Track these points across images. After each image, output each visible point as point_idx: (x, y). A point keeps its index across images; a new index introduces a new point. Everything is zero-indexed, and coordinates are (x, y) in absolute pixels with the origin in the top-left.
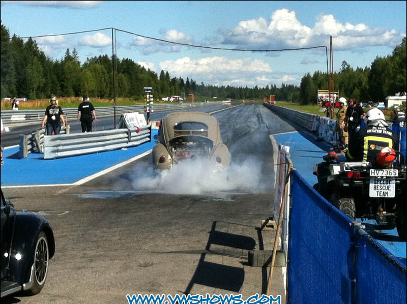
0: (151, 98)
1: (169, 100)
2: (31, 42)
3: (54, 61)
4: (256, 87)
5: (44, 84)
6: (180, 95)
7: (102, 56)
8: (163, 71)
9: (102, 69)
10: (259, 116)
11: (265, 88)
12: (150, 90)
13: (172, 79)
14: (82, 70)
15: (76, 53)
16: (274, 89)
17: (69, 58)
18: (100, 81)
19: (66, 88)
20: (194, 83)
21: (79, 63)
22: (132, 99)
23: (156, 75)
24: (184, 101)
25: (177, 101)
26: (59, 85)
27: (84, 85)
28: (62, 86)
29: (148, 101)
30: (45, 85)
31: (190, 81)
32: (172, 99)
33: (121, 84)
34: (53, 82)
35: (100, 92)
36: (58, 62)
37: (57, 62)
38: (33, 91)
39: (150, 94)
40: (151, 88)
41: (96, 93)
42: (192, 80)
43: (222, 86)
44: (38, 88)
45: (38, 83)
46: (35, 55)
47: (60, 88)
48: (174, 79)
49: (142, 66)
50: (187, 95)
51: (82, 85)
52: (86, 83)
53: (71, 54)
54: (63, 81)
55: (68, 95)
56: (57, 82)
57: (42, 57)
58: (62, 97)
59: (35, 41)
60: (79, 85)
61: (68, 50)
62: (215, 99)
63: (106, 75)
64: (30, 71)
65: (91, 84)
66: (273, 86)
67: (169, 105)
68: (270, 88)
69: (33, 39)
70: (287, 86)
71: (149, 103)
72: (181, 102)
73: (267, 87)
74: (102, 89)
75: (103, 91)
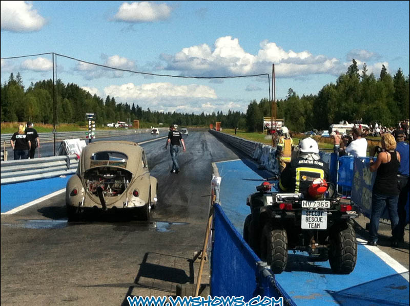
0: (93, 124)
1: (114, 125)
4: (203, 114)
6: (125, 121)
7: (46, 80)
8: (108, 97)
9: (46, 93)
10: (204, 143)
11: (211, 114)
12: (91, 116)
13: (117, 105)
14: (25, 94)
15: (19, 78)
16: (220, 116)
17: (12, 83)
18: (45, 106)
19: (9, 112)
20: (139, 109)
21: (23, 87)
22: (76, 124)
23: (102, 100)
24: (129, 128)
25: (123, 127)
26: (2, 110)
27: (28, 110)
28: (5, 111)
29: (90, 127)
31: (136, 107)
32: (117, 125)
33: (65, 109)
35: (44, 117)
39: (92, 120)
40: (93, 114)
41: (40, 118)
42: (138, 106)
43: (169, 113)
47: (3, 113)
48: (120, 105)
49: (87, 91)
50: (132, 121)
51: (25, 110)
52: (30, 108)
53: (15, 78)
54: (6, 106)
55: (11, 120)
58: (5, 122)
60: (23, 110)
61: (12, 74)
62: (160, 125)
63: (50, 100)
65: (35, 109)
66: (220, 113)
67: (114, 131)
68: (216, 115)
70: (233, 112)
71: (91, 129)
72: (127, 128)
73: (214, 114)
74: (46, 115)
75: (47, 116)
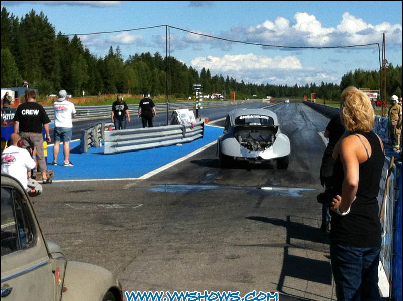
0: (200, 95)
1: (210, 97)
2: (76, 40)
3: (98, 58)
4: (296, 85)
5: (89, 81)
6: (220, 92)
7: (144, 53)
8: (204, 69)
9: (145, 66)
10: (302, 113)
11: (304, 86)
12: (199, 87)
13: (213, 77)
14: (125, 67)
15: (119, 51)
16: (314, 86)
17: (111, 55)
18: (143, 78)
19: (109, 84)
20: (234, 81)
21: (122, 60)
22: (173, 96)
23: (197, 72)
24: (226, 99)
25: (218, 98)
26: (103, 82)
27: (127, 82)
28: (106, 83)
31: (230, 79)
32: (213, 97)
33: (162, 82)
34: (97, 79)
35: (143, 89)
36: (101, 59)
38: (77, 87)
39: (199, 91)
40: (200, 85)
41: (139, 90)
42: (232, 78)
43: (262, 84)
44: (83, 85)
45: (82, 80)
46: (80, 53)
47: (104, 85)
48: (216, 77)
49: (183, 64)
50: (228, 92)
51: (125, 82)
52: (129, 81)
53: (115, 52)
54: (106, 78)
55: (113, 93)
56: (101, 80)
57: (87, 54)
58: (107, 94)
60: (123, 82)
61: (111, 47)
62: (255, 97)
63: (148, 72)
64: (75, 68)
65: (134, 80)
66: (313, 84)
67: (211, 103)
68: (310, 86)
69: (78, 37)
70: (326, 83)
71: (198, 99)
72: (222, 100)
73: (307, 85)
74: (144, 87)
75: (146, 89)
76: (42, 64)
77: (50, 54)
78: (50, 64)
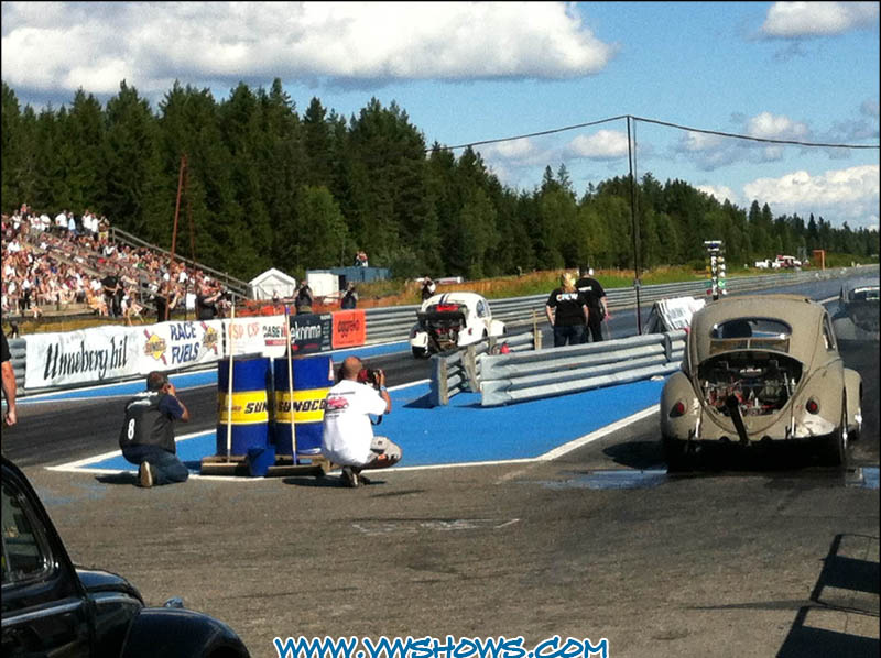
0: (721, 263)
1: (770, 265)
2: (470, 155)
3: (520, 193)
5: (500, 244)
6: (793, 253)
7: (621, 177)
8: (755, 204)
9: (621, 204)
12: (716, 246)
13: (776, 221)
14: (579, 208)
15: (565, 176)
17: (551, 187)
18: (619, 232)
19: (546, 250)
20: (825, 226)
21: (573, 195)
22: (687, 267)
23: (742, 212)
24: (804, 268)
25: (789, 267)
26: (531, 246)
27: (585, 243)
28: (538, 247)
29: (714, 270)
30: (502, 246)
31: (817, 221)
32: (776, 264)
33: (664, 236)
34: (518, 239)
35: (620, 255)
36: (526, 195)
37: (524, 197)
38: (476, 260)
39: (717, 255)
40: (719, 242)
41: (611, 258)
42: (821, 219)
44: (487, 254)
45: (485, 243)
46: (480, 184)
47: (534, 251)
48: (781, 220)
49: (709, 194)
50: (810, 254)
51: (578, 242)
52: (589, 239)
53: (555, 177)
54: (539, 235)
55: (551, 266)
56: (527, 239)
57: (493, 186)
58: (538, 270)
59: (479, 154)
60: (574, 243)
61: (548, 168)
62: (874, 259)
63: (631, 218)
64: (468, 218)
65: (598, 238)
67: (769, 278)
69: (475, 149)
71: (717, 274)
72: (798, 269)
74: (624, 250)
75: (627, 253)
76: (398, 215)
77: (414, 191)
78: (416, 213)
